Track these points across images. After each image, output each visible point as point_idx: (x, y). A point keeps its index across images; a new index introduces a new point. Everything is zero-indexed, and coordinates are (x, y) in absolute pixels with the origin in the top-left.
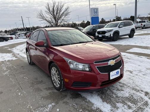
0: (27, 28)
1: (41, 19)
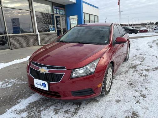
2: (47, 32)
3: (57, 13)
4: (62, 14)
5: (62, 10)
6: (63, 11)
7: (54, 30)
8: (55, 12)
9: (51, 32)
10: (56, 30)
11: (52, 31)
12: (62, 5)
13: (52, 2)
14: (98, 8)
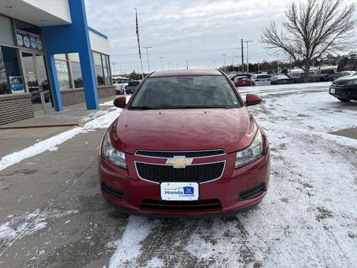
0: (250, 65)
1: (270, 45)
2: (4, 94)
3: (24, 46)
4: (37, 48)
5: (36, 39)
6: (39, 42)
7: (21, 89)
8: (20, 43)
9: (15, 93)
10: (27, 88)
11: (17, 90)
12: (34, 26)
13: (11, 19)
14: (106, 37)
